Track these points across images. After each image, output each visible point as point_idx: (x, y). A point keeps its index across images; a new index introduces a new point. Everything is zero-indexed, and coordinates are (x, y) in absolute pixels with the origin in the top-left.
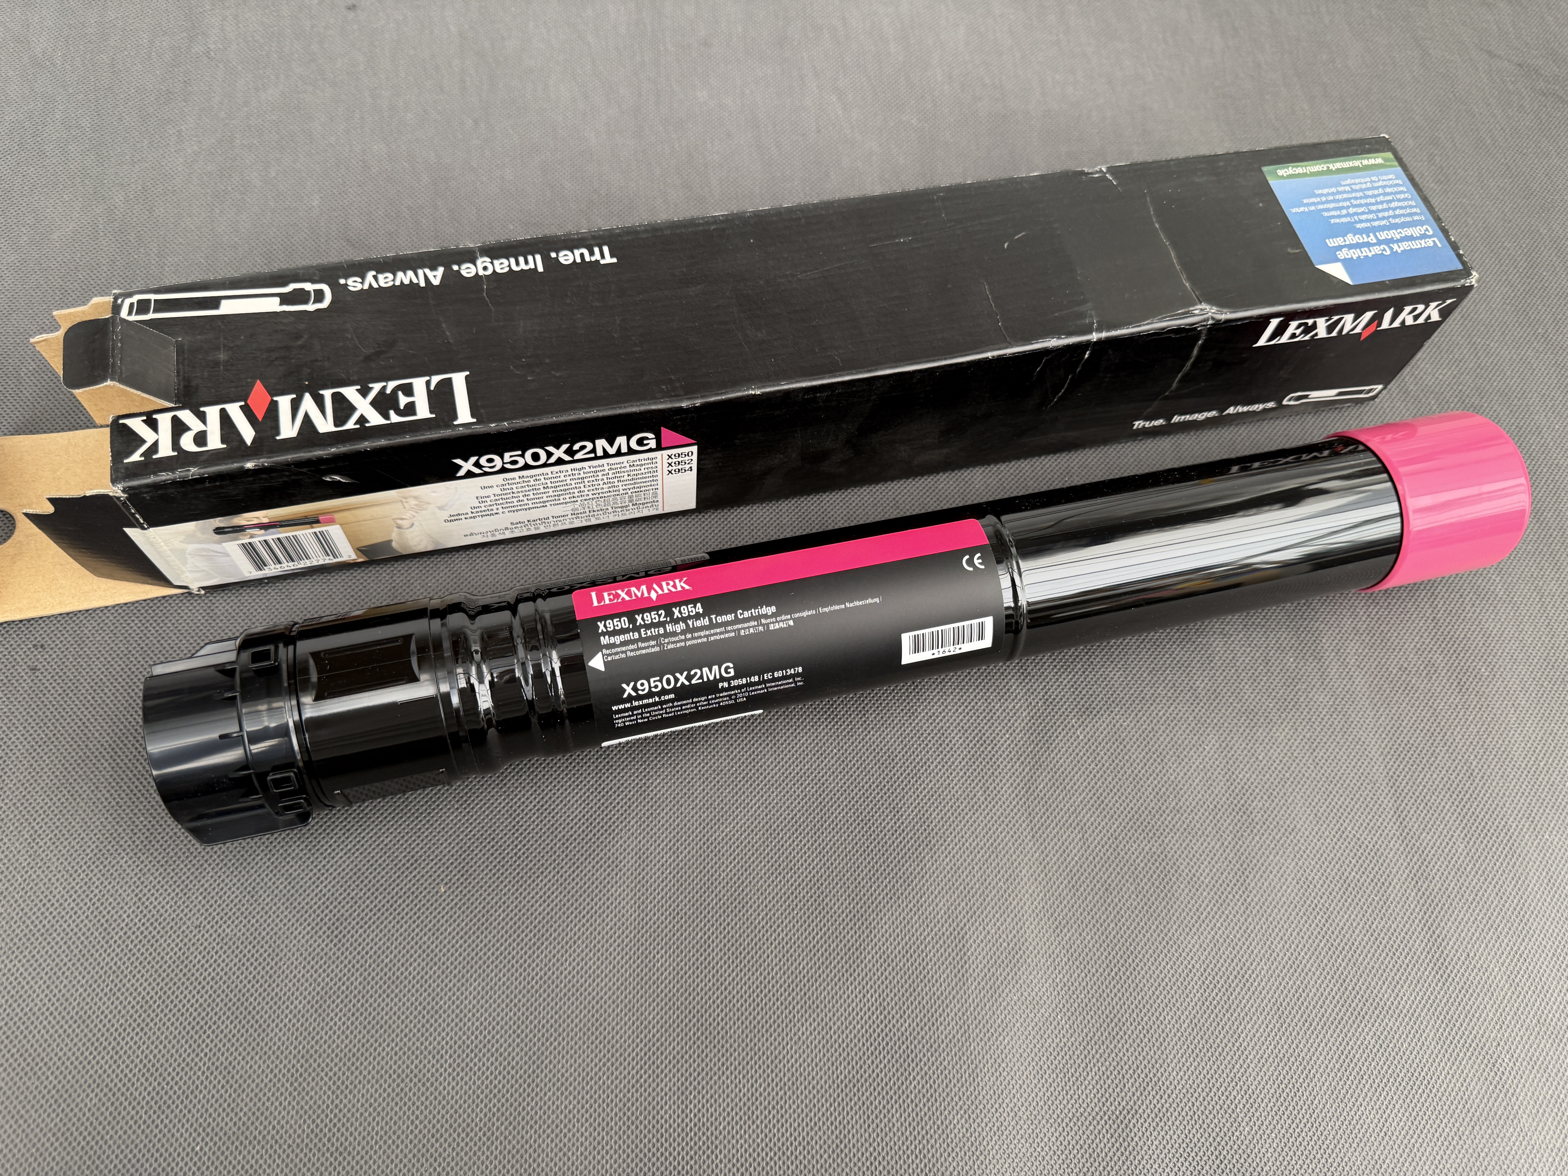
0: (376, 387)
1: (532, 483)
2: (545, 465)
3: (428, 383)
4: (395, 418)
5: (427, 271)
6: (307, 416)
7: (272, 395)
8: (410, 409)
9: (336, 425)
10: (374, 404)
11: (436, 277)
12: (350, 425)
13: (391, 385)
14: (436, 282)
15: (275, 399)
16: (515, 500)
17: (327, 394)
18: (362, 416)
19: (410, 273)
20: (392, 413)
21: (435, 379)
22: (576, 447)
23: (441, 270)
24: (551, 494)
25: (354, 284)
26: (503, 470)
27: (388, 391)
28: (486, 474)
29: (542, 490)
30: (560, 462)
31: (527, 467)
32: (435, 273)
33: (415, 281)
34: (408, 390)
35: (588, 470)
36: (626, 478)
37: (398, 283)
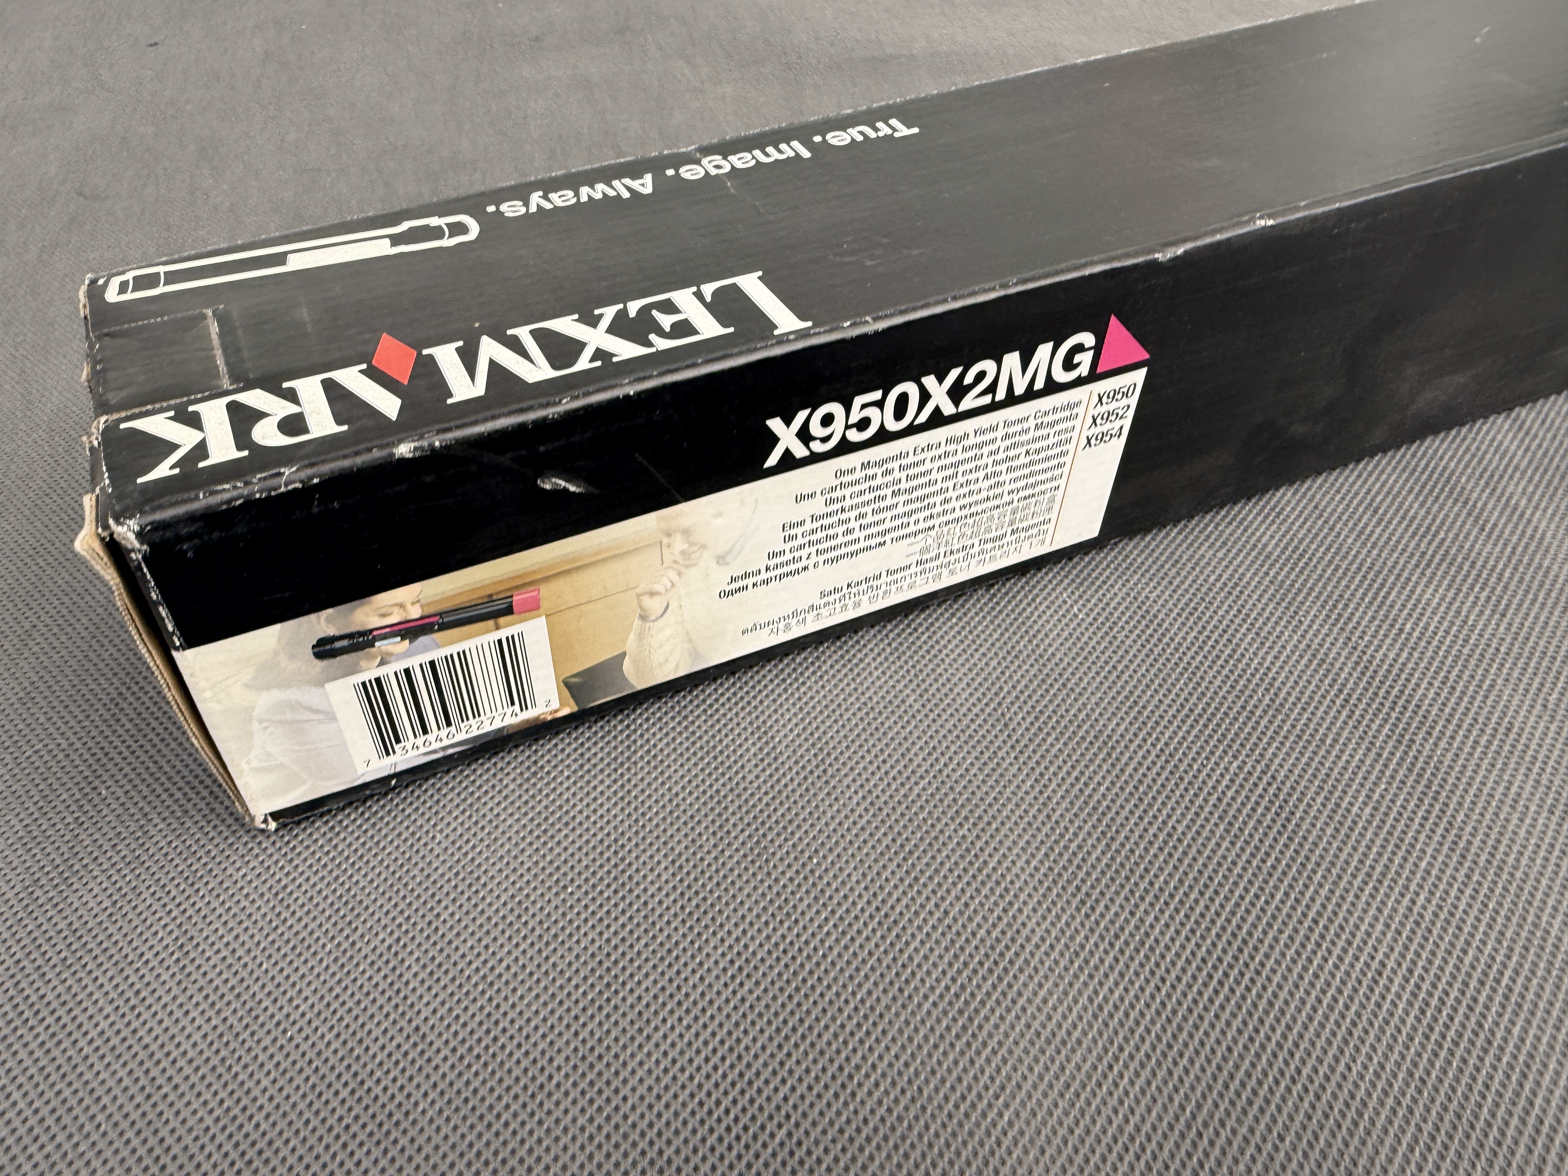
0: (609, 313)
1: (879, 481)
2: (912, 430)
3: (699, 295)
4: (662, 344)
5: (627, 181)
6: (493, 364)
7: (419, 346)
8: (684, 328)
9: (555, 367)
10: (612, 330)
11: (645, 185)
12: (584, 363)
13: (634, 307)
14: (648, 190)
15: (425, 352)
16: (841, 530)
17: (523, 333)
18: (598, 350)
19: (600, 187)
20: (653, 337)
21: (708, 289)
22: (969, 379)
23: (648, 178)
24: (900, 510)
25: (512, 209)
26: (845, 447)
27: (632, 314)
28: (815, 458)
29: (889, 502)
30: (938, 420)
31: (883, 436)
32: (641, 181)
33: (612, 193)
34: (669, 307)
35: (971, 441)
36: (1023, 460)
37: (584, 198)
